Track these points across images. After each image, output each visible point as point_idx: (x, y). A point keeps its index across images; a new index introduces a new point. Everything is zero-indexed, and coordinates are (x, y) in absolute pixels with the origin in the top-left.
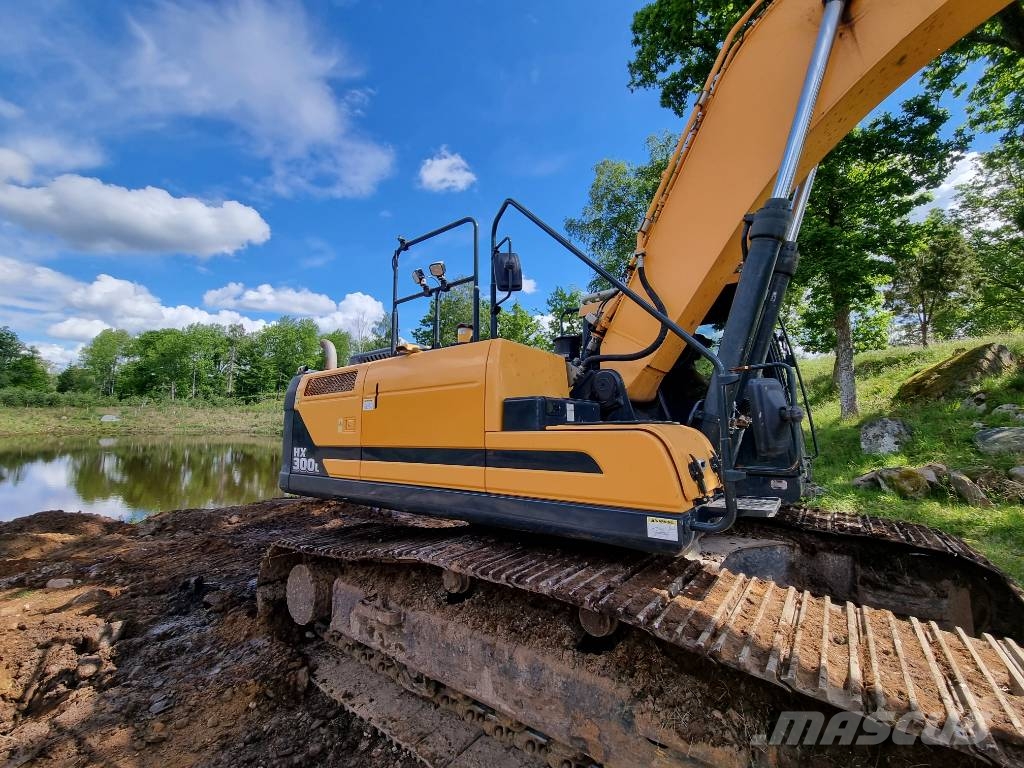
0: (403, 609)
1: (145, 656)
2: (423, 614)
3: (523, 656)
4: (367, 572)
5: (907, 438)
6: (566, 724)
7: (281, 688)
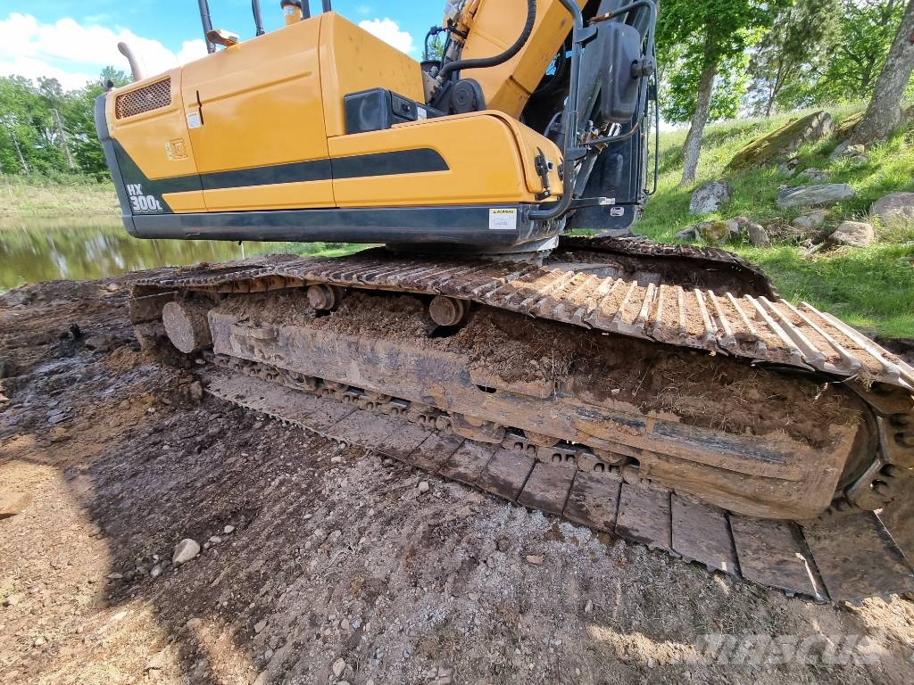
0: (275, 326)
1: (36, 387)
2: (293, 328)
3: (382, 347)
4: (237, 301)
5: (726, 199)
6: (419, 389)
7: (176, 397)
